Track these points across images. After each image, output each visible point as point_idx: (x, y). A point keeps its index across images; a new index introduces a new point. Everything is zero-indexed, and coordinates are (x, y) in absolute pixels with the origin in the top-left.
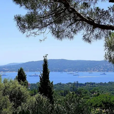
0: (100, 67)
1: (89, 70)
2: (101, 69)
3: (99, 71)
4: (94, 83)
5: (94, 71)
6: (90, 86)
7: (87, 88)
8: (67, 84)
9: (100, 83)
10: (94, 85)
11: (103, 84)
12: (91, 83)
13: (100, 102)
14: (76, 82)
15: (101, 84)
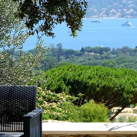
0: (124, 5)
1: (95, 14)
2: (128, 9)
3: (122, 16)
4: (107, 50)
5: (108, 15)
6: (94, 56)
7: (84, 63)
8: (30, 51)
9: (123, 48)
10: (105, 54)
11: (130, 51)
12: (97, 48)
13: (59, 80)
14: (56, 47)
15: (125, 50)
